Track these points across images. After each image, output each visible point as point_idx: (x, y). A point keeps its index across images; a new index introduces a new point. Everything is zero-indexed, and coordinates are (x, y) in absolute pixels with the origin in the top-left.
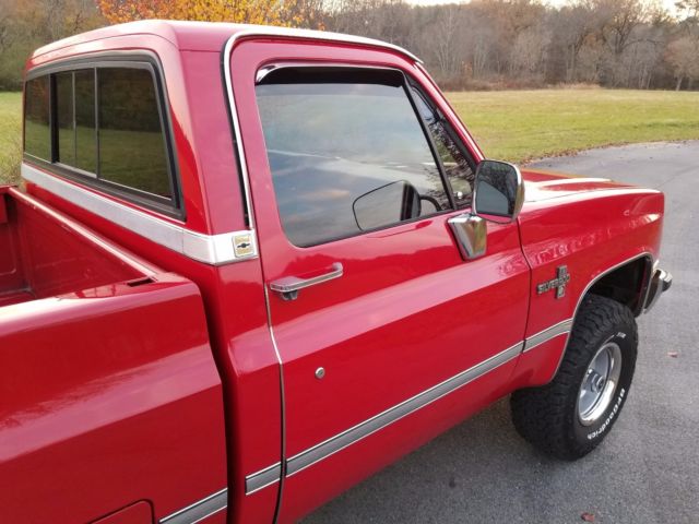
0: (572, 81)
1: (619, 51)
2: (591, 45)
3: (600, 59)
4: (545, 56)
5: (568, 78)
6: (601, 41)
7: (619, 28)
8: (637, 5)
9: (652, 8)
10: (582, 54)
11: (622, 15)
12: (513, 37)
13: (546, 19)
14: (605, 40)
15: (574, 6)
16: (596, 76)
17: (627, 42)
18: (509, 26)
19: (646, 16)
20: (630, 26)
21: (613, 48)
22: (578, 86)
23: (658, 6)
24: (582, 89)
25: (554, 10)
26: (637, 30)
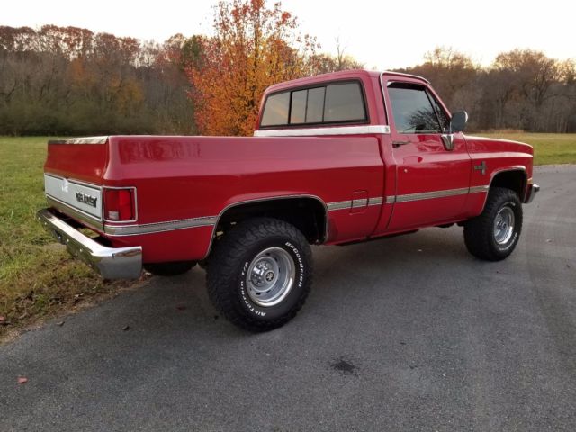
0: (501, 127)
1: (539, 103)
2: (516, 99)
3: (523, 110)
4: (478, 108)
5: (498, 125)
6: (523, 96)
7: (538, 86)
8: (552, 67)
9: (565, 70)
10: (508, 106)
11: (540, 76)
12: (451, 94)
13: (478, 80)
14: (527, 96)
15: (500, 69)
16: (521, 124)
17: (545, 97)
18: (448, 86)
19: (560, 76)
20: (548, 84)
21: (534, 101)
22: (505, 131)
23: (570, 68)
24: (509, 133)
25: (484, 72)
26: (553, 87)
